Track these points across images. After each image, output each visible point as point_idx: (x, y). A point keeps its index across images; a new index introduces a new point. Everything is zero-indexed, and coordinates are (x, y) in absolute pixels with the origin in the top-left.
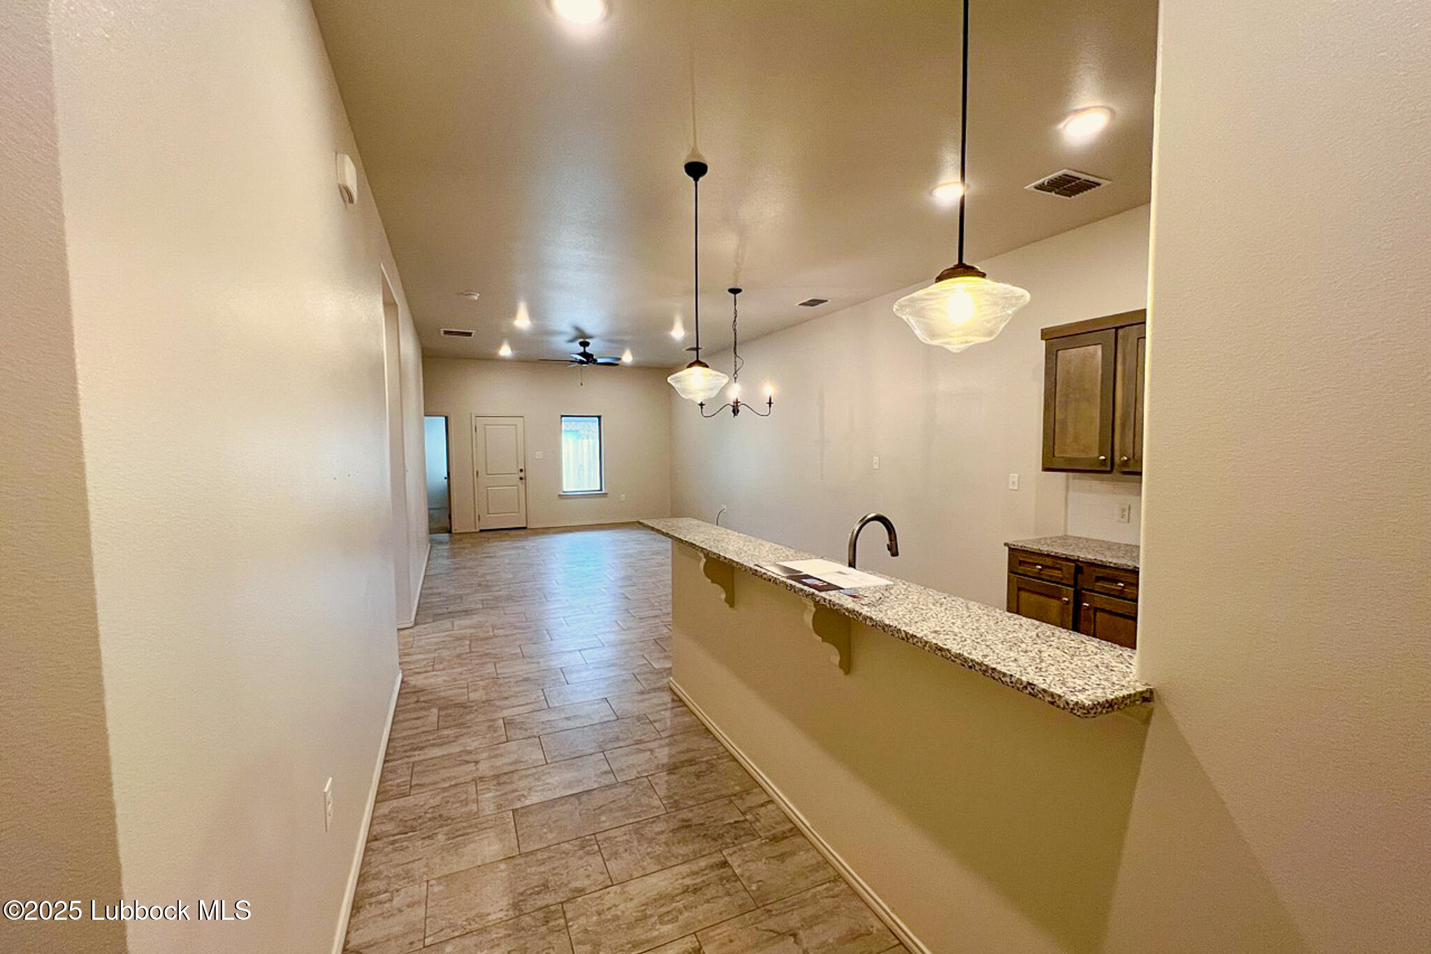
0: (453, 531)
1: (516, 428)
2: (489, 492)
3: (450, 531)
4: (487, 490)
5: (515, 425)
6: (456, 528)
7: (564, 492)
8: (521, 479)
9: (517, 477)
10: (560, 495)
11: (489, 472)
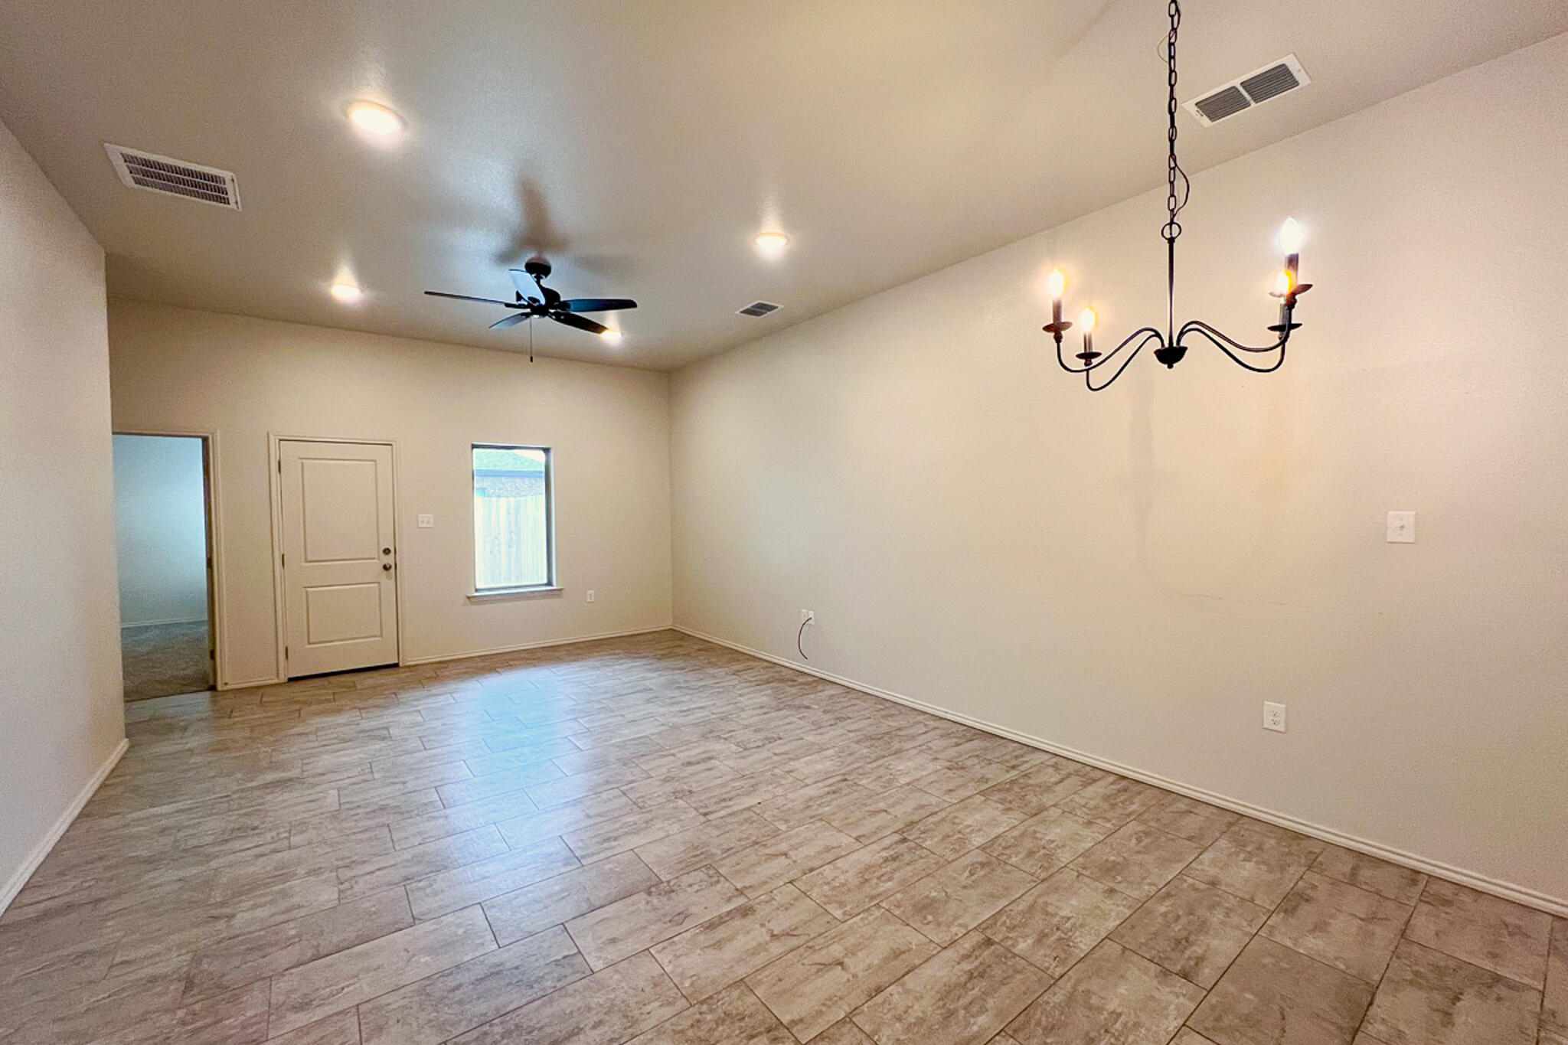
0: (219, 688)
1: (376, 464)
2: (310, 595)
3: (213, 688)
4: (307, 592)
5: (375, 461)
6: (228, 677)
7: (477, 590)
8: (386, 568)
9: (377, 564)
10: (469, 598)
11: (309, 559)
